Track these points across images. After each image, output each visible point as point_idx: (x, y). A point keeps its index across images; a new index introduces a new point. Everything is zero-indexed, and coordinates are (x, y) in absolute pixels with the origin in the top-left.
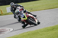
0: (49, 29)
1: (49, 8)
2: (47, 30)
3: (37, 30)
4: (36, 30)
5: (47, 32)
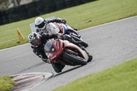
0: (136, 64)
2: (133, 66)
3: (109, 69)
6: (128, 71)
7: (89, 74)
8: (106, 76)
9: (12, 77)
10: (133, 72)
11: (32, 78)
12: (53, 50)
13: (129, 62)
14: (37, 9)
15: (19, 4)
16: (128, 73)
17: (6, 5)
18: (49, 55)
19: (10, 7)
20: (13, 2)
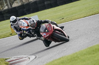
0: (96, 49)
1: (91, 13)
2: (93, 51)
4: (74, 54)
5: (94, 54)
6: (90, 54)
7: (61, 56)
8: (74, 58)
9: (6, 59)
10: (93, 55)
11: (20, 60)
13: (91, 48)
14: (25, 10)
15: (11, 6)
16: (90, 55)
17: (2, 7)
18: (43, 34)
19: (5, 9)
20: (7, 5)
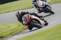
12: (26, 20)
